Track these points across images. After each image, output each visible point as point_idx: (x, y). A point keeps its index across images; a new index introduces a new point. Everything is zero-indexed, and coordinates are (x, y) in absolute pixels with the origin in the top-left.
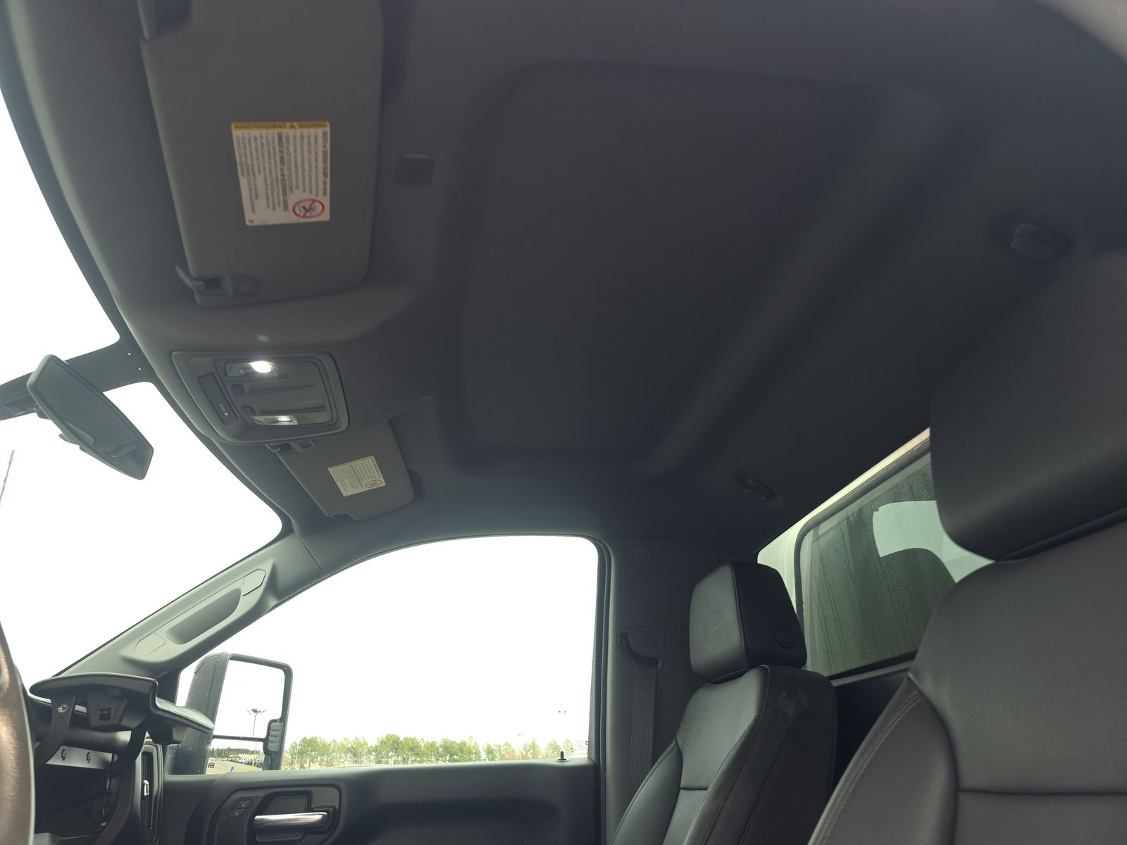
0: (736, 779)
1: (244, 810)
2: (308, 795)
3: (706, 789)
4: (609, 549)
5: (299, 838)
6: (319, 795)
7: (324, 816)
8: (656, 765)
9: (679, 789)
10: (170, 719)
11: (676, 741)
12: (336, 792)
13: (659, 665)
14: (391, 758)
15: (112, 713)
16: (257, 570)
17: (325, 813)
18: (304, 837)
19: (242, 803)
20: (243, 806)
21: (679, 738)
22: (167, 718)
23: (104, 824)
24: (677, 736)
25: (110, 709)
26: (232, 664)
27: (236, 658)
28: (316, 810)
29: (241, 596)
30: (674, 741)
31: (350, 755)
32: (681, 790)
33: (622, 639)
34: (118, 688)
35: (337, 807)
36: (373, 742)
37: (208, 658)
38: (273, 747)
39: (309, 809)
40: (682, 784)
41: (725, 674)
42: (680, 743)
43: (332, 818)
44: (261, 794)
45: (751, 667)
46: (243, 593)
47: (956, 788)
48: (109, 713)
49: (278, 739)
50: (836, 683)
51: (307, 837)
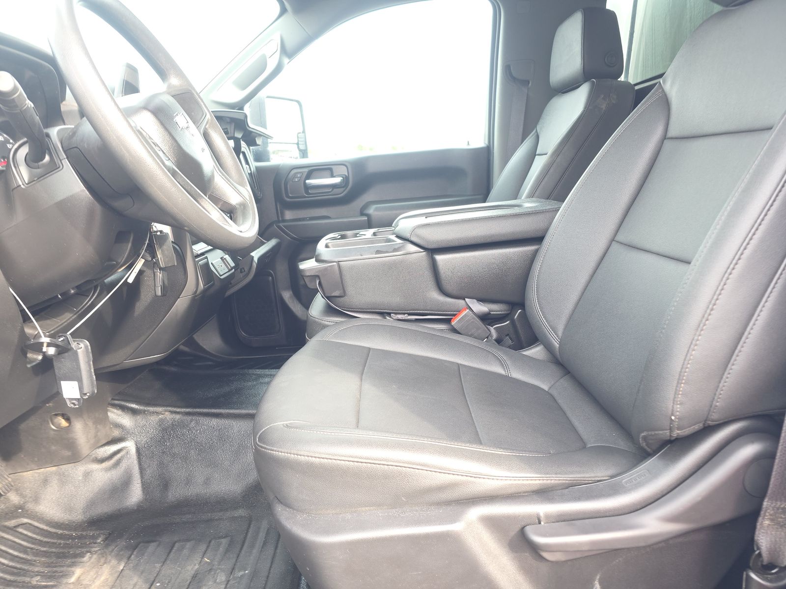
0: (564, 146)
1: (300, 178)
2: (331, 170)
3: (546, 154)
4: (501, 5)
5: (330, 190)
6: (337, 170)
7: (341, 179)
8: (524, 143)
9: (535, 155)
10: (255, 133)
11: (536, 130)
12: (345, 168)
13: (530, 85)
15: (229, 131)
16: (271, 40)
18: (333, 190)
19: (297, 175)
20: (299, 176)
21: (538, 127)
22: (254, 132)
24: (537, 127)
27: (270, 97)
28: (336, 177)
29: (268, 59)
30: (535, 130)
32: (536, 156)
33: (507, 69)
34: (228, 117)
35: (347, 175)
38: (302, 147)
39: (333, 176)
40: (537, 154)
41: (569, 87)
42: (538, 131)
43: (346, 179)
44: (306, 170)
45: (585, 81)
46: (268, 57)
47: (665, 137)
48: (228, 131)
49: (304, 143)
50: (637, 88)
51: (335, 190)
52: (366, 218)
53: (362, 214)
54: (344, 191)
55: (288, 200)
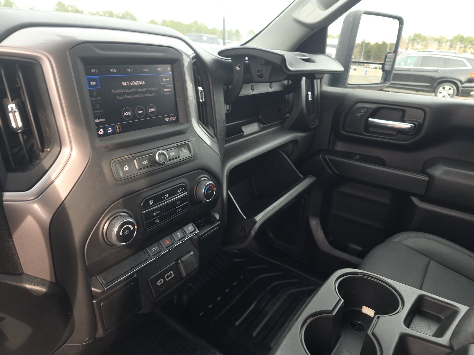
1: (363, 114)
2: (404, 112)
5: (394, 133)
6: (410, 113)
7: (412, 126)
14: (458, 45)
15: (264, 74)
17: (413, 125)
19: (362, 110)
20: (363, 111)
23: (288, 115)
25: (262, 70)
26: (364, 17)
27: (367, 13)
28: (407, 122)
31: (437, 42)
35: (421, 122)
36: (450, 37)
37: (350, 14)
38: (387, 68)
39: (402, 120)
43: (417, 129)
44: (374, 106)
49: (391, 63)
51: (399, 135)
52: (427, 179)
53: (423, 172)
54: (411, 139)
55: (344, 132)
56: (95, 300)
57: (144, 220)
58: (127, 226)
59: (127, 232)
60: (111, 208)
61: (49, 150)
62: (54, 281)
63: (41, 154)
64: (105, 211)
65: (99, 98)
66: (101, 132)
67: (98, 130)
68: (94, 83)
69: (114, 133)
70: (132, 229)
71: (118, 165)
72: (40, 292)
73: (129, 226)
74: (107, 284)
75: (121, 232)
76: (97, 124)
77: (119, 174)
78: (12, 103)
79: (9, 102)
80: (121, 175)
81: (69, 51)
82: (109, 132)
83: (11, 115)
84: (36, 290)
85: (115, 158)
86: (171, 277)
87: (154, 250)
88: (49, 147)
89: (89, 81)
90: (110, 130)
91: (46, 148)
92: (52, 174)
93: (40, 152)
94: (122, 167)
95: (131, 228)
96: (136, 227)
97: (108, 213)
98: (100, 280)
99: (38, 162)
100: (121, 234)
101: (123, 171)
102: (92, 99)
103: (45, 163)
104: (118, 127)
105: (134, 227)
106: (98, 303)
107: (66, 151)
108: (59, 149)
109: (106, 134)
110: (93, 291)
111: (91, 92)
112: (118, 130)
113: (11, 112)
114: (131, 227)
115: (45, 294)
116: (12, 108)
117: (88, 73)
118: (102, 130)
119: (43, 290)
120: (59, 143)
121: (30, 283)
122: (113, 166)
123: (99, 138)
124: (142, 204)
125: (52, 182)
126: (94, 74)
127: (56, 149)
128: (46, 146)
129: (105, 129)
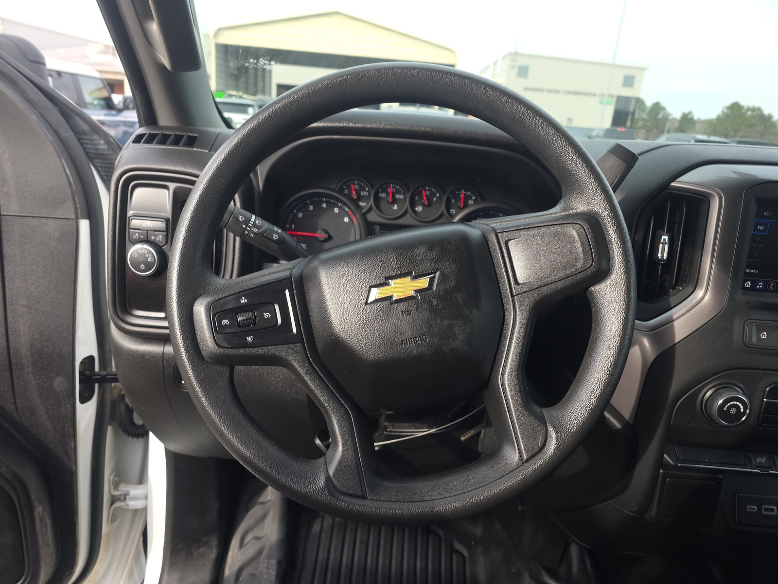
56: (662, 470)
57: (762, 411)
58: (738, 403)
59: (733, 411)
60: (725, 374)
61: (681, 288)
62: (631, 422)
63: (671, 290)
64: (716, 374)
65: (761, 245)
66: (748, 284)
67: (745, 281)
68: (762, 228)
69: (765, 289)
70: (742, 410)
71: (754, 328)
72: (615, 426)
73: (740, 405)
74: (683, 461)
75: (727, 406)
76: (747, 274)
77: (750, 338)
78: (666, 235)
79: (664, 233)
80: (754, 340)
81: (747, 190)
82: (758, 287)
83: (661, 246)
84: (611, 422)
85: (754, 318)
86: (771, 513)
87: (760, 459)
88: (681, 286)
89: (757, 224)
90: (760, 285)
91: (678, 286)
92: (675, 312)
93: (672, 288)
94: (759, 332)
95: (740, 409)
96: (748, 411)
97: (719, 378)
98: (676, 451)
99: (665, 297)
100: (725, 409)
101: (759, 337)
102: (752, 245)
103: (673, 300)
104: (772, 284)
105: (745, 409)
106: (665, 476)
107: (699, 293)
108: (692, 290)
109: (753, 288)
110: (665, 458)
111: (754, 237)
112: (771, 288)
113: (662, 243)
114: (742, 407)
115: (618, 430)
116: (665, 239)
117: (759, 215)
118: (749, 282)
119: (618, 425)
120: (695, 284)
121: (610, 413)
122: (747, 328)
123: (742, 291)
124: (768, 389)
125: (673, 321)
126: (766, 217)
127: (690, 289)
128: (679, 284)
129: (754, 283)
